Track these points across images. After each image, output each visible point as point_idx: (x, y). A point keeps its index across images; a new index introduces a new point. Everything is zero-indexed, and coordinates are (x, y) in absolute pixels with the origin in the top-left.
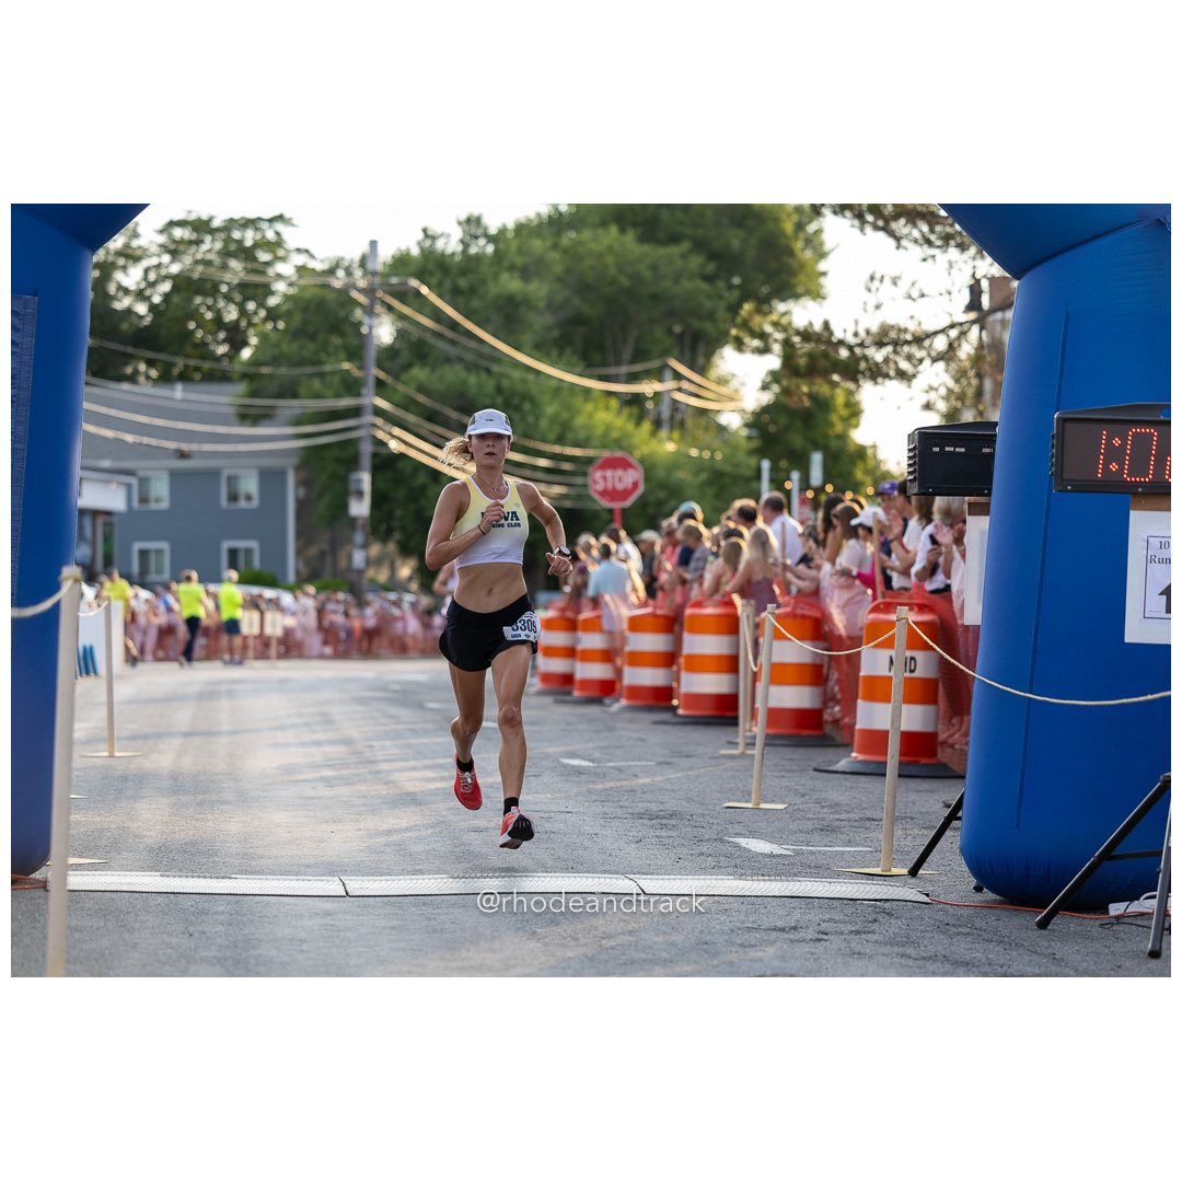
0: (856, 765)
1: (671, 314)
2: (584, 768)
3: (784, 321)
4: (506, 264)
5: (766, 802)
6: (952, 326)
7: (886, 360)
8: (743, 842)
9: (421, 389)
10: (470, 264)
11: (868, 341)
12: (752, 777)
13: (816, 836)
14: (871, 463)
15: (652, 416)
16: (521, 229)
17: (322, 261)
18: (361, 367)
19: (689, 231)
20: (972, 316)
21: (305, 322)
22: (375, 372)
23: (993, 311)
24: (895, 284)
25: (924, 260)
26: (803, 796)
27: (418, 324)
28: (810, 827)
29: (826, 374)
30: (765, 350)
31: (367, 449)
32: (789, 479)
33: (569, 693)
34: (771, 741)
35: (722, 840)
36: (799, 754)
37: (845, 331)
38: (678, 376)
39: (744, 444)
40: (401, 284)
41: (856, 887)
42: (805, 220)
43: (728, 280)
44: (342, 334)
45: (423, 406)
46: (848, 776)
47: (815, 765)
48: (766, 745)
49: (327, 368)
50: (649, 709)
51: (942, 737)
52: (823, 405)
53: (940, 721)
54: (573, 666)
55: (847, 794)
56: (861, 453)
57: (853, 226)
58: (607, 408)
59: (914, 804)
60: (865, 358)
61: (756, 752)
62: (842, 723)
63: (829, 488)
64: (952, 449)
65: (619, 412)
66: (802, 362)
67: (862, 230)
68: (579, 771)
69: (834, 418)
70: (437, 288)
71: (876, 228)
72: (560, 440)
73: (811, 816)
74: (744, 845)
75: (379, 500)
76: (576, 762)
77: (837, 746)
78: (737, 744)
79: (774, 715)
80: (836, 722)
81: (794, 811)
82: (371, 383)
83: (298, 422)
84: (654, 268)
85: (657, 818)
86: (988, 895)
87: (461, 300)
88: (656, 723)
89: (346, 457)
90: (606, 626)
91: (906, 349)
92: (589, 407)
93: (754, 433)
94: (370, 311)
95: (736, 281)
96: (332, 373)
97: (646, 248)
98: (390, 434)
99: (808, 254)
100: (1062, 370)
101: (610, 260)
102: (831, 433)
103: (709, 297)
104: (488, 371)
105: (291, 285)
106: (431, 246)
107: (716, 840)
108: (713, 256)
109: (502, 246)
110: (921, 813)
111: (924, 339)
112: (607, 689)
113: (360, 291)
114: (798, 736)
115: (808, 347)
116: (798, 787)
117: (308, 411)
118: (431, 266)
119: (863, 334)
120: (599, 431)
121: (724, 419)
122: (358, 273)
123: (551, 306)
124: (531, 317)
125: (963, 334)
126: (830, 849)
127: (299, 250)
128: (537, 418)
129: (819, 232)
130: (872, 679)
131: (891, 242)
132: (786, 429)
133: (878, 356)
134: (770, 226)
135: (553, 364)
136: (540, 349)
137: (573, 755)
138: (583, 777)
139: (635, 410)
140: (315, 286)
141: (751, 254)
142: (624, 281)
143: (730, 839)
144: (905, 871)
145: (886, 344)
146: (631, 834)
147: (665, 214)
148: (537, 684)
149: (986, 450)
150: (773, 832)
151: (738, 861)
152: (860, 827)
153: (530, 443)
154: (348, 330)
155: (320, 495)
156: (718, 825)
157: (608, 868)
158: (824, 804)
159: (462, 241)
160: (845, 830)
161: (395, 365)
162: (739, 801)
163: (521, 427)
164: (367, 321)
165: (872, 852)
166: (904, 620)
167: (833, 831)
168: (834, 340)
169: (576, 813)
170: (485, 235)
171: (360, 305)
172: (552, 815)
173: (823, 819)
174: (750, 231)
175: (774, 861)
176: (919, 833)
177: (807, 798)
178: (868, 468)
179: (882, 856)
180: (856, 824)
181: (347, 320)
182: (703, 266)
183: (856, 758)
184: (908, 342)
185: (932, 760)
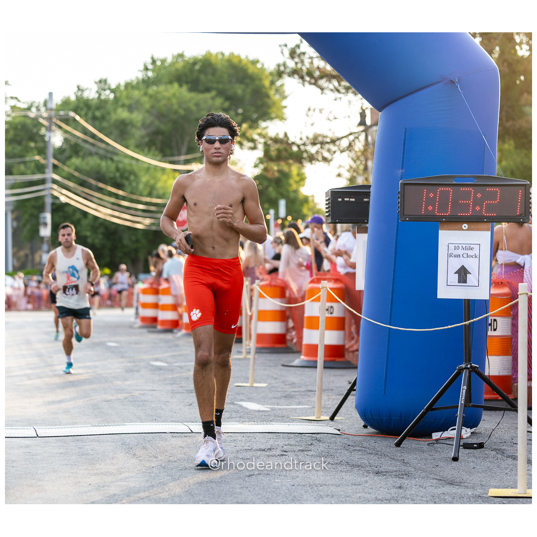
0: (303, 363)
2: (162, 367)
3: (264, 132)
4: (120, 104)
5: (257, 383)
6: (351, 134)
7: (317, 152)
8: (244, 404)
9: (77, 169)
10: (102, 104)
11: (308, 142)
12: (249, 369)
13: (283, 400)
14: (311, 204)
16: (128, 85)
17: (24, 103)
18: (45, 158)
19: (215, 85)
20: (362, 128)
21: (16, 135)
22: (52, 161)
23: (371, 126)
24: (321, 112)
25: (336, 100)
26: (276, 379)
27: (74, 136)
28: (280, 395)
29: (285, 159)
30: (254, 148)
31: (48, 201)
32: (268, 214)
33: (155, 327)
34: (259, 351)
35: (233, 404)
36: (274, 357)
37: (295, 137)
40: (65, 115)
41: (302, 427)
42: (275, 79)
43: (236, 111)
44: (36, 142)
46: (299, 368)
47: (282, 363)
48: (256, 353)
49: (27, 159)
52: (286, 176)
53: (347, 339)
54: (157, 313)
55: (298, 378)
56: (306, 200)
57: (299, 83)
59: (333, 382)
60: (306, 151)
61: (251, 356)
63: (289, 218)
64: (348, 199)
66: (273, 153)
67: (304, 85)
68: (160, 369)
69: (292, 181)
70: (85, 117)
71: (310, 83)
72: (150, 195)
73: (279, 389)
74: (245, 406)
75: (55, 227)
76: (159, 364)
77: (294, 352)
78: (242, 352)
79: (261, 338)
80: (293, 340)
81: (271, 387)
82: (51, 167)
84: (197, 105)
86: (370, 430)
87: (97, 123)
89: (38, 205)
90: (173, 292)
91: (327, 146)
92: (165, 177)
94: (49, 129)
95: (240, 111)
96: (30, 162)
97: (193, 95)
98: (61, 193)
99: (277, 97)
100: (403, 158)
101: (174, 101)
102: (290, 189)
104: (112, 159)
105: (8, 116)
106: (81, 95)
107: (230, 403)
108: (228, 98)
109: (118, 94)
110: (337, 387)
111: (336, 141)
112: (175, 325)
113: (45, 118)
114: (274, 348)
115: (277, 146)
116: (273, 375)
117: (18, 181)
118: (81, 105)
119: (305, 139)
122: (43, 109)
123: (144, 125)
124: (134, 131)
125: (357, 138)
126: (289, 407)
127: (12, 98)
128: (138, 184)
129: (282, 85)
130: (311, 318)
131: (319, 90)
132: (267, 188)
133: (313, 150)
134: (257, 82)
135: (145, 155)
136: (139, 147)
137: (157, 360)
138: (162, 372)
140: (21, 116)
141: (248, 97)
142: (182, 112)
143: (238, 403)
144: (328, 418)
145: (317, 144)
146: (186, 401)
147: (202, 77)
148: (139, 323)
149: (366, 200)
150: (260, 398)
151: (242, 414)
152: (305, 395)
153: (134, 197)
154: (38, 139)
155: (24, 225)
156: (232, 395)
157: (174, 419)
158: (286, 383)
159: (97, 92)
160: (297, 397)
161: (63, 157)
162: (243, 382)
163: (129, 189)
164: (48, 134)
165: (311, 408)
166: (325, 288)
167: (291, 397)
168: (290, 142)
169: (158, 390)
170: (109, 89)
171: (44, 126)
172: (145, 392)
173: (286, 391)
174: (247, 85)
175: (260, 414)
176: (336, 397)
177: (278, 380)
178: (310, 207)
179: (316, 410)
180: (303, 393)
181: (37, 134)
182: (223, 104)
183: (303, 359)
184: (328, 143)
185: (342, 359)
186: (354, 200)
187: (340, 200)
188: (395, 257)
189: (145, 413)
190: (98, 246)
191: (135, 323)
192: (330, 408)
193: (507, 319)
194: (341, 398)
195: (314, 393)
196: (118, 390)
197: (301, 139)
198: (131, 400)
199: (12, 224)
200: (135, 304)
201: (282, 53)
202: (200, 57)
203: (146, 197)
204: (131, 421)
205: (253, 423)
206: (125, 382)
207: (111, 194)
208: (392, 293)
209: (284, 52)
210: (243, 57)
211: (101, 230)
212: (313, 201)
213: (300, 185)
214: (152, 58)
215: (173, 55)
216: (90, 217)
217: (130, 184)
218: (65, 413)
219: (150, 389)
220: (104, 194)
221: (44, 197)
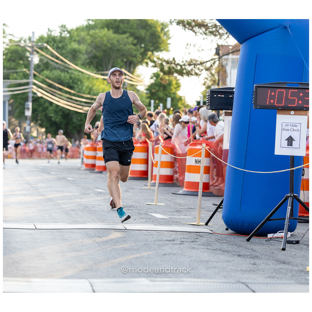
0: (185, 192)
1: (123, 55)
2: (102, 192)
3: (161, 57)
4: (73, 39)
5: (158, 203)
6: (212, 60)
7: (192, 70)
8: (153, 214)
9: (47, 77)
10: (62, 39)
11: (186, 64)
12: (154, 195)
13: (175, 213)
14: (183, 101)
16: (77, 29)
17: (17, 38)
18: (29, 71)
19: (129, 30)
20: (217, 57)
21: (11, 57)
22: (33, 72)
24: (194, 46)
25: (204, 39)
27: (46, 57)
28: (173, 210)
29: (172, 74)
30: (155, 66)
31: (30, 95)
32: (159, 106)
33: (94, 170)
35: (147, 214)
36: (166, 188)
37: (179, 60)
38: (125, 74)
39: (145, 95)
40: (41, 45)
41: (190, 228)
42: (164, 27)
43: (140, 46)
44: (23, 61)
45: (48, 82)
46: (182, 195)
47: (172, 192)
48: (159, 186)
49: (18, 70)
51: (210, 184)
52: (170, 84)
53: (210, 179)
54: (95, 162)
55: (183, 201)
56: (180, 99)
57: (182, 29)
58: (104, 84)
59: (203, 204)
60: (185, 69)
61: (156, 188)
62: (179, 180)
63: (172, 109)
64: (220, 96)
65: (107, 85)
66: (166, 68)
67: (185, 30)
68: (101, 193)
69: (172, 88)
70: (52, 46)
71: (189, 29)
72: (89, 93)
73: (173, 207)
74: (154, 215)
75: (34, 111)
76: (99, 190)
77: (178, 186)
78: (148, 185)
80: (177, 179)
81: (168, 205)
82: (32, 75)
83: (9, 87)
84: (118, 41)
85: (126, 207)
86: (230, 231)
87: (59, 50)
89: (24, 98)
91: (198, 66)
92: (98, 83)
93: (148, 92)
94: (31, 53)
95: (143, 45)
96: (20, 72)
97: (116, 35)
98: (38, 91)
99: (165, 38)
101: (105, 39)
102: (171, 92)
103: (135, 50)
104: (67, 72)
105: (7, 45)
106: (50, 34)
107: (145, 214)
108: (136, 38)
109: (72, 34)
110: (206, 207)
111: (203, 64)
113: (29, 47)
114: (166, 183)
115: (168, 65)
116: (168, 199)
117: (13, 83)
118: (50, 40)
119: (185, 62)
120: (101, 91)
121: (138, 88)
122: (28, 42)
123: (87, 53)
124: (81, 55)
125: (215, 62)
126: (180, 217)
127: (10, 34)
128: (82, 86)
129: (168, 31)
130: (190, 166)
131: (194, 33)
132: (158, 91)
133: (189, 68)
134: (154, 29)
135: (87, 70)
136: (83, 65)
137: (98, 188)
138: (102, 195)
140: (15, 45)
141: (148, 37)
142: (109, 45)
143: (149, 214)
144: (204, 224)
145: (192, 65)
147: (121, 25)
148: (84, 167)
149: (230, 96)
150: (162, 212)
151: (153, 220)
152: (188, 211)
153: (80, 94)
154: (25, 59)
155: (16, 109)
157: (114, 222)
158: (176, 204)
159: (60, 33)
160: (183, 211)
161: (39, 70)
162: (150, 203)
163: (77, 89)
164: (31, 56)
165: (193, 218)
166: (204, 148)
167: (180, 212)
168: (176, 63)
169: (102, 205)
170: (67, 31)
171: (29, 51)
172: (95, 206)
173: (176, 208)
174: (147, 30)
175: (164, 220)
176: (207, 213)
177: (171, 201)
178: (183, 103)
179: (197, 219)
181: (24, 56)
182: (133, 41)
183: (185, 190)
184: (198, 64)
185: (208, 191)
186: (223, 96)
187: (215, 96)
189: (96, 218)
190: (58, 122)
191: (82, 167)
192: (204, 218)
194: (212, 213)
195: (193, 209)
197: (183, 62)
198: (87, 210)
199: (9, 108)
200: (81, 156)
203: (87, 94)
204: (89, 222)
205: (161, 225)
206: (82, 200)
207: (66, 92)
208: (246, 151)
211: (60, 113)
212: (185, 99)
213: (177, 90)
216: (54, 105)
217: (78, 87)
219: (97, 204)
220: (62, 92)
221: (28, 92)
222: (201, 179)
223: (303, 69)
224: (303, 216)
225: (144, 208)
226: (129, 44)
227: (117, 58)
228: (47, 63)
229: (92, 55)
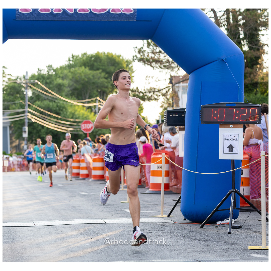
0: (151, 192)
1: (97, 87)
2: (86, 194)
4: (58, 76)
6: (167, 87)
7: (151, 96)
8: (127, 210)
9: (39, 106)
10: (50, 76)
11: (147, 91)
15: (94, 111)
16: (61, 68)
17: (14, 77)
18: (24, 102)
19: (101, 67)
20: (171, 85)
21: (10, 92)
22: (28, 103)
23: (176, 84)
24: (152, 78)
27: (38, 91)
31: (26, 121)
33: (79, 177)
35: (122, 210)
37: (141, 89)
38: (100, 102)
40: (33, 82)
41: (156, 220)
42: (129, 64)
44: (20, 94)
45: (40, 111)
46: (149, 194)
47: (140, 192)
49: (16, 102)
50: (98, 180)
53: (170, 181)
54: (79, 171)
55: (149, 198)
56: (144, 118)
57: (143, 64)
58: (83, 110)
59: (166, 200)
60: (146, 95)
62: (145, 182)
64: (175, 115)
65: (86, 111)
67: (145, 65)
68: (85, 195)
70: (42, 82)
71: (148, 65)
72: (72, 118)
75: (30, 133)
76: (83, 193)
80: (144, 182)
82: (27, 105)
83: (10, 115)
86: (187, 221)
87: (48, 85)
88: (101, 184)
89: (21, 123)
90: (86, 161)
91: (156, 93)
92: (79, 109)
94: (26, 88)
96: (18, 103)
97: (91, 71)
98: (32, 117)
100: (201, 96)
101: (83, 75)
103: (107, 83)
104: (55, 102)
105: (7, 83)
106: (40, 72)
107: (120, 210)
108: (107, 73)
109: (57, 72)
110: (168, 202)
111: (160, 91)
113: (24, 83)
115: (133, 93)
117: (12, 112)
118: (40, 77)
119: (146, 90)
120: (81, 115)
122: (23, 79)
123: (69, 86)
124: (64, 88)
125: (169, 90)
126: (147, 211)
127: (8, 74)
128: (67, 112)
129: (132, 67)
130: (153, 171)
131: (152, 68)
133: (149, 95)
134: (120, 65)
135: (70, 99)
136: (67, 96)
137: (82, 192)
138: (86, 197)
139: (90, 110)
140: (13, 83)
142: (86, 79)
143: (124, 210)
144: (167, 216)
145: (151, 92)
146: (100, 209)
147: (95, 64)
149: (183, 115)
151: (127, 215)
152: (154, 206)
153: (65, 119)
154: (21, 93)
155: (15, 133)
156: (120, 207)
157: (96, 217)
158: (144, 201)
159: (48, 71)
160: (150, 207)
161: (32, 101)
162: (124, 201)
163: (63, 115)
164: (26, 91)
165: (158, 212)
166: (164, 156)
167: (147, 207)
168: (139, 91)
169: (86, 205)
170: (53, 70)
171: (24, 87)
172: (80, 206)
173: (145, 205)
174: (116, 67)
176: (168, 207)
179: (161, 212)
180: (153, 205)
181: (20, 90)
182: (105, 75)
183: (150, 190)
184: (157, 91)
185: (168, 190)
186: (177, 115)
187: (171, 115)
188: (198, 141)
189: (82, 215)
192: (166, 212)
193: (247, 170)
194: (173, 207)
195: (157, 205)
196: (68, 205)
197: (144, 90)
198: (75, 209)
199: (10, 132)
201: (135, 51)
202: (94, 54)
203: (71, 118)
204: (77, 219)
207: (54, 118)
208: (197, 157)
209: (136, 51)
210: (114, 54)
212: (147, 119)
213: (141, 112)
214: (72, 55)
215: (82, 54)
216: (45, 128)
217: (63, 113)
218: (45, 215)
219: (82, 204)
220: (51, 117)
221: (24, 119)
222: (162, 181)
223: (238, 92)
224: (243, 207)
225: (119, 206)
226: (102, 78)
227: (93, 89)
228: (38, 95)
229: (73, 87)
